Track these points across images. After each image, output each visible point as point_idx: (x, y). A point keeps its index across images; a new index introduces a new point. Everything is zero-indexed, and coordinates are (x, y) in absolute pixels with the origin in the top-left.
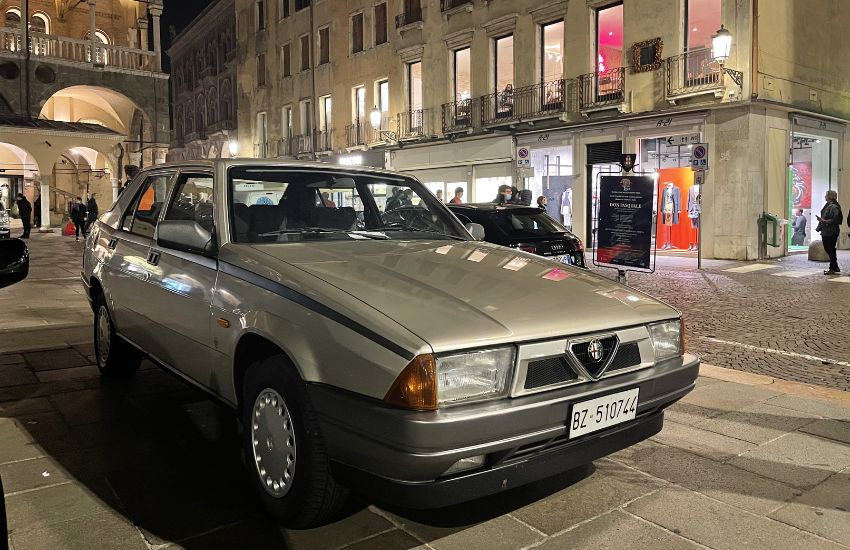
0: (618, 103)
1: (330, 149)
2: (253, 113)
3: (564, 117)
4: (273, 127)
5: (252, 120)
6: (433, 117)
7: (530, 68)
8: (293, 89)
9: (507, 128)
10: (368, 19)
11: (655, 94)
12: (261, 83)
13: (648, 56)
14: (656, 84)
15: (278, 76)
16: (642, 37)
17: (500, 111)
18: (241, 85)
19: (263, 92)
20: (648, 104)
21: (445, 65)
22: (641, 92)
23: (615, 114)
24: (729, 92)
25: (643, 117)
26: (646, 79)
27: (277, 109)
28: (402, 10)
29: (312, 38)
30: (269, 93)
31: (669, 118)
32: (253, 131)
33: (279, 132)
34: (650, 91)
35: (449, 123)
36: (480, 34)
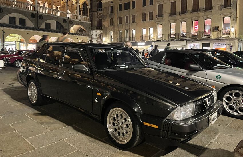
0: (210, 37)
1: (134, 41)
2: (108, 31)
3: (198, 38)
4: (115, 35)
5: (108, 33)
6: (165, 36)
7: (190, 29)
8: (123, 27)
9: (185, 39)
10: (147, 15)
11: (217, 35)
12: (111, 25)
13: (216, 29)
14: (218, 34)
15: (117, 24)
16: (215, 26)
17: (182, 36)
18: (104, 24)
19: (112, 27)
20: (216, 37)
21: (169, 26)
22: (214, 35)
23: (209, 38)
24: (232, 36)
25: (215, 39)
26: (216, 33)
27: (117, 31)
28: (157, 14)
29: (130, 17)
30: (114, 27)
31: (221, 40)
32: (108, 35)
33: (118, 36)
34: (216, 35)
35: (169, 37)
36: (178, 21)
